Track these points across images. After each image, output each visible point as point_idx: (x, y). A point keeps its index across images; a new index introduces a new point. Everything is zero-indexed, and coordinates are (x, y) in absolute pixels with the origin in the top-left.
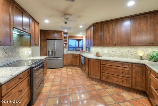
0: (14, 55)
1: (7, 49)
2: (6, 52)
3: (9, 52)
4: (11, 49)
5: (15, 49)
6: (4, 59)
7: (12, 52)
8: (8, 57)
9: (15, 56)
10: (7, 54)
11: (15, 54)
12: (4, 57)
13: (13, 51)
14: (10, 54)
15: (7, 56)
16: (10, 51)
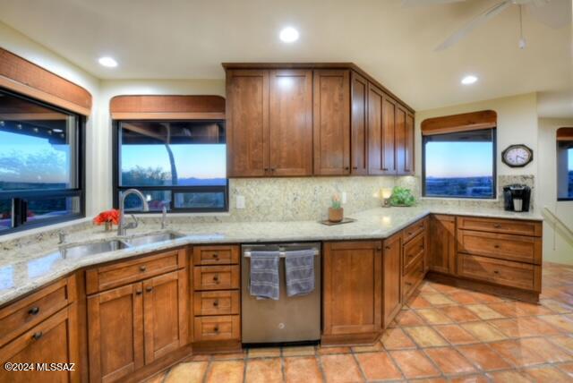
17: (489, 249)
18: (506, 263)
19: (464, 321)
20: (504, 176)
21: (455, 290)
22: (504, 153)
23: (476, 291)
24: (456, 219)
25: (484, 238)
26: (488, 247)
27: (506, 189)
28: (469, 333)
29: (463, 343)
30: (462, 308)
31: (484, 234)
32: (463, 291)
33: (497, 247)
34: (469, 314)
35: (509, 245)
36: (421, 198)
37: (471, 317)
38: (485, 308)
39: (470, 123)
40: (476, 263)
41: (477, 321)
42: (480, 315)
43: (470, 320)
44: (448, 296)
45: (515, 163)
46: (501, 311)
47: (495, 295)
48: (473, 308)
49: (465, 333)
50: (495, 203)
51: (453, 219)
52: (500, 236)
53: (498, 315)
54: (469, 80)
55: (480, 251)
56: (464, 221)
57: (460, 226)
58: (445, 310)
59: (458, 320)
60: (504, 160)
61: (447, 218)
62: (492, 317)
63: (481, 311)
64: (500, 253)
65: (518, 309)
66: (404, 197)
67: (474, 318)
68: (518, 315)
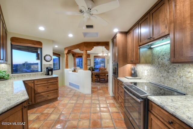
0: (171, 78)
1: (161, 67)
2: (160, 71)
3: (163, 71)
4: (166, 67)
5: (175, 68)
6: (158, 78)
7: (168, 72)
8: (162, 77)
9: (174, 80)
10: (161, 73)
11: (173, 77)
12: (158, 76)
13: (170, 71)
14: (164, 75)
15: (161, 75)
16: (165, 70)
17: (45, 89)
18: (50, 92)
19: (47, 117)
20: (45, 64)
21: (35, 109)
22: (45, 57)
23: (41, 106)
24: (34, 81)
25: (44, 86)
26: (45, 88)
27: (47, 68)
28: (51, 120)
29: (52, 125)
30: (42, 114)
31: (44, 85)
32: (38, 108)
33: (48, 88)
34: (46, 114)
35: (51, 86)
36: (11, 75)
37: (47, 115)
38: (49, 109)
39: (33, 44)
40: (42, 95)
41: (50, 115)
42: (49, 112)
43: (48, 116)
44: (34, 113)
45: (47, 60)
46: (53, 107)
47: (47, 104)
48: (45, 112)
49: (50, 121)
50: (42, 73)
51: (33, 81)
52: (49, 84)
53: (53, 109)
54: (42, 28)
55: (43, 91)
56: (37, 81)
57: (36, 84)
58: (38, 118)
59: (45, 119)
60: (45, 59)
61: (30, 82)
62: (52, 111)
63: (48, 111)
64: (49, 89)
65: (55, 104)
66: (4, 75)
67: (48, 115)
68: (57, 106)
